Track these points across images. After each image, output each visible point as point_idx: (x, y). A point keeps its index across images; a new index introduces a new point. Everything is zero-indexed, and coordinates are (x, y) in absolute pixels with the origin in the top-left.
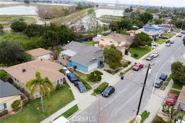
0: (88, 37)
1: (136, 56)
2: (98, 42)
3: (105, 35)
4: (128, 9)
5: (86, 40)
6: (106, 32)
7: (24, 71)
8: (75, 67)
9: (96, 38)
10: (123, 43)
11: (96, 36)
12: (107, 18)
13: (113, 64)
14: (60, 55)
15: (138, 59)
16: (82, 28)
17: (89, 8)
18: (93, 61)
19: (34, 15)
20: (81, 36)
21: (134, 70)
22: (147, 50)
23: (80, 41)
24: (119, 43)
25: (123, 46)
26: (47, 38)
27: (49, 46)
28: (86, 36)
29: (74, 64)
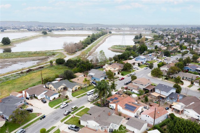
0: (100, 66)
1: (122, 75)
2: (105, 69)
3: (110, 64)
4: (138, 36)
5: (99, 68)
6: (112, 62)
7: (78, 80)
8: (95, 79)
9: (105, 66)
10: (117, 69)
11: (104, 65)
12: (116, 49)
13: (110, 77)
14: (88, 75)
15: (124, 76)
16: (97, 60)
17: (102, 36)
18: (102, 77)
19: (61, 50)
20: (96, 66)
21: (120, 80)
22: (130, 72)
23: (96, 68)
24: (115, 69)
25: (117, 70)
26: (81, 68)
27: (82, 72)
28: (99, 65)
29: (94, 78)
